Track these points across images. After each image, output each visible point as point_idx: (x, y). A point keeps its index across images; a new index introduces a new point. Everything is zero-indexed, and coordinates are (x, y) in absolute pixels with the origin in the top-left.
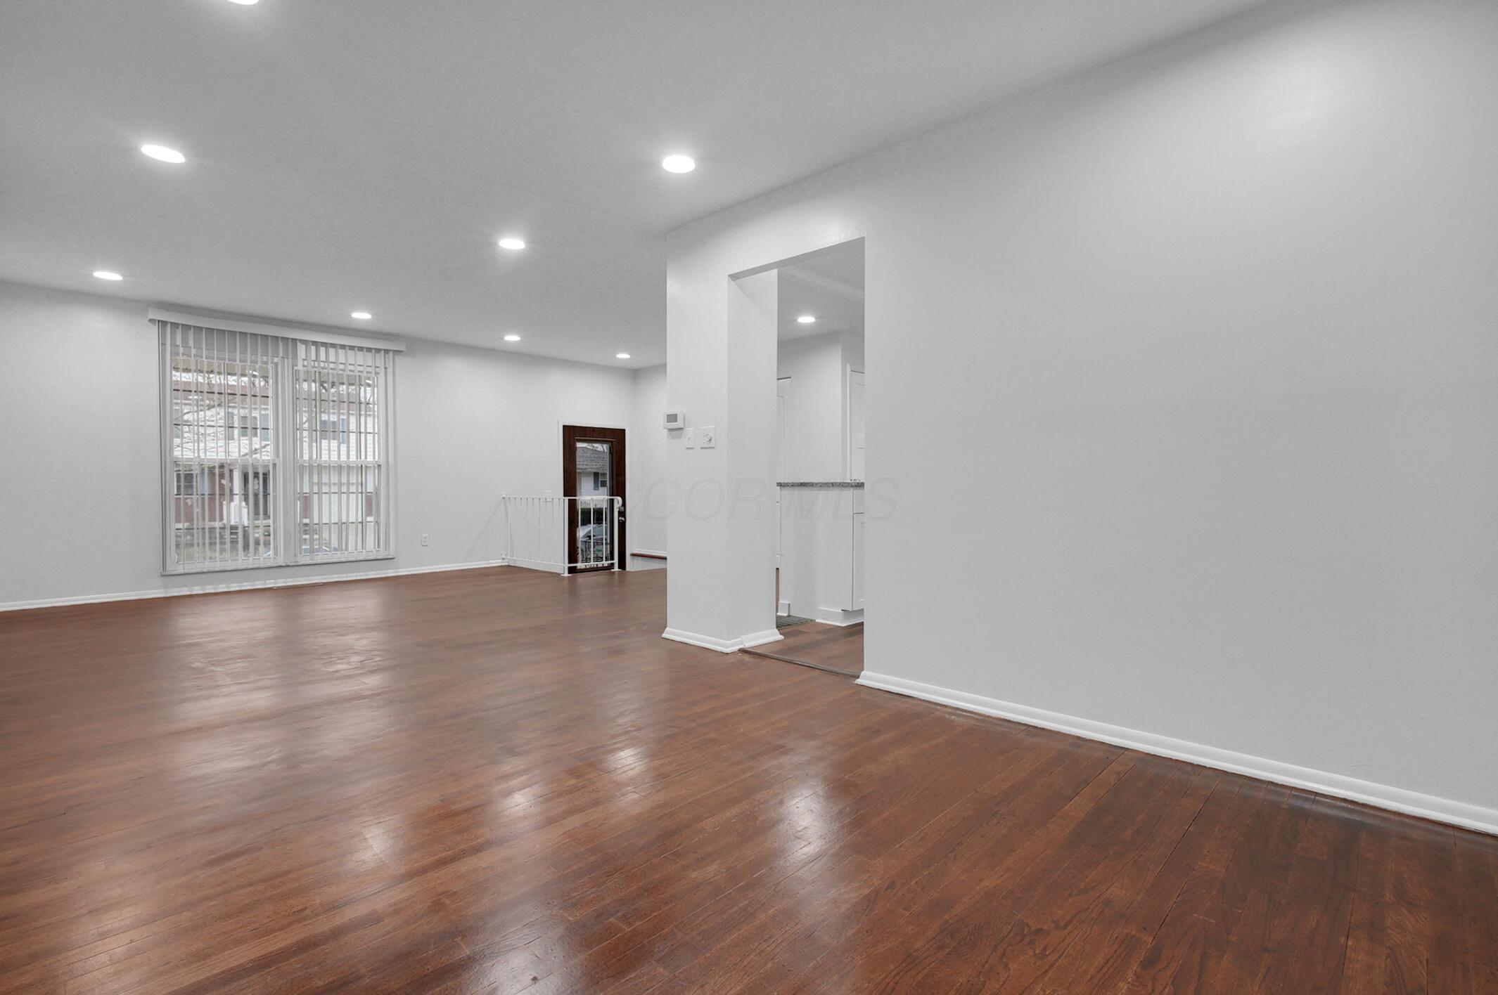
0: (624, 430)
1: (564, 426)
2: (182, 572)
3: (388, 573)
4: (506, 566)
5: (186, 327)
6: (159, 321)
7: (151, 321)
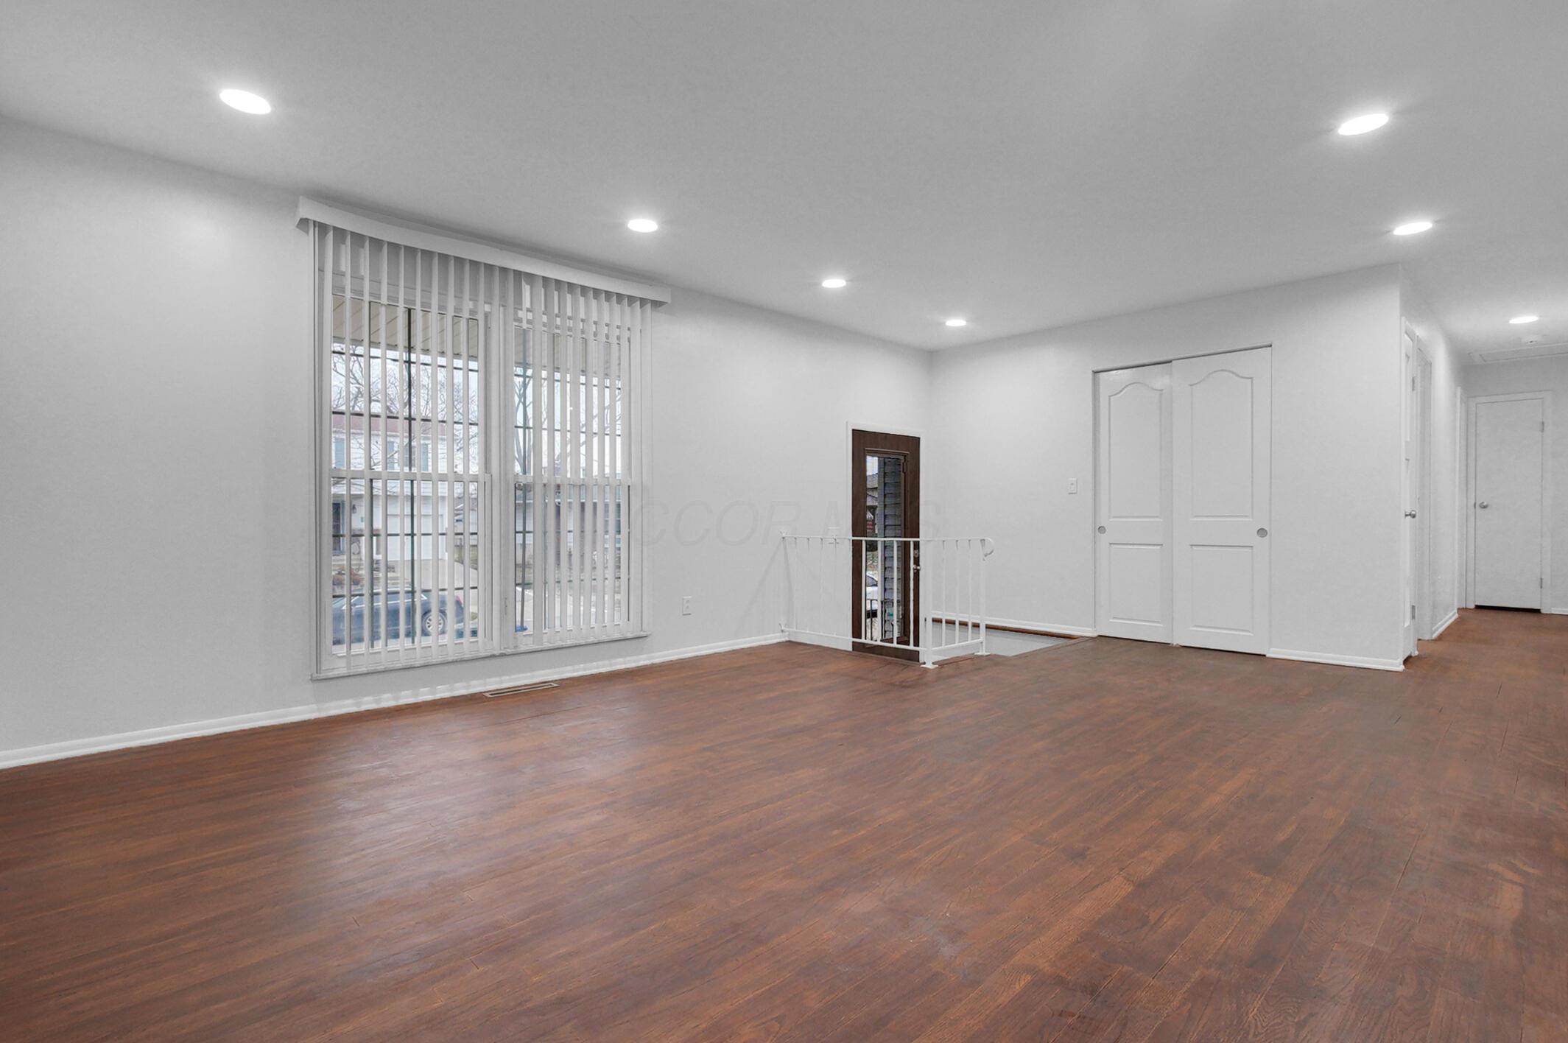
0: (919, 438)
1: (853, 430)
2: (344, 671)
3: (638, 661)
4: (787, 642)
5: (358, 239)
6: (314, 222)
7: (304, 223)
